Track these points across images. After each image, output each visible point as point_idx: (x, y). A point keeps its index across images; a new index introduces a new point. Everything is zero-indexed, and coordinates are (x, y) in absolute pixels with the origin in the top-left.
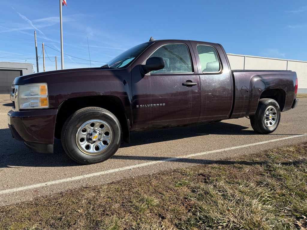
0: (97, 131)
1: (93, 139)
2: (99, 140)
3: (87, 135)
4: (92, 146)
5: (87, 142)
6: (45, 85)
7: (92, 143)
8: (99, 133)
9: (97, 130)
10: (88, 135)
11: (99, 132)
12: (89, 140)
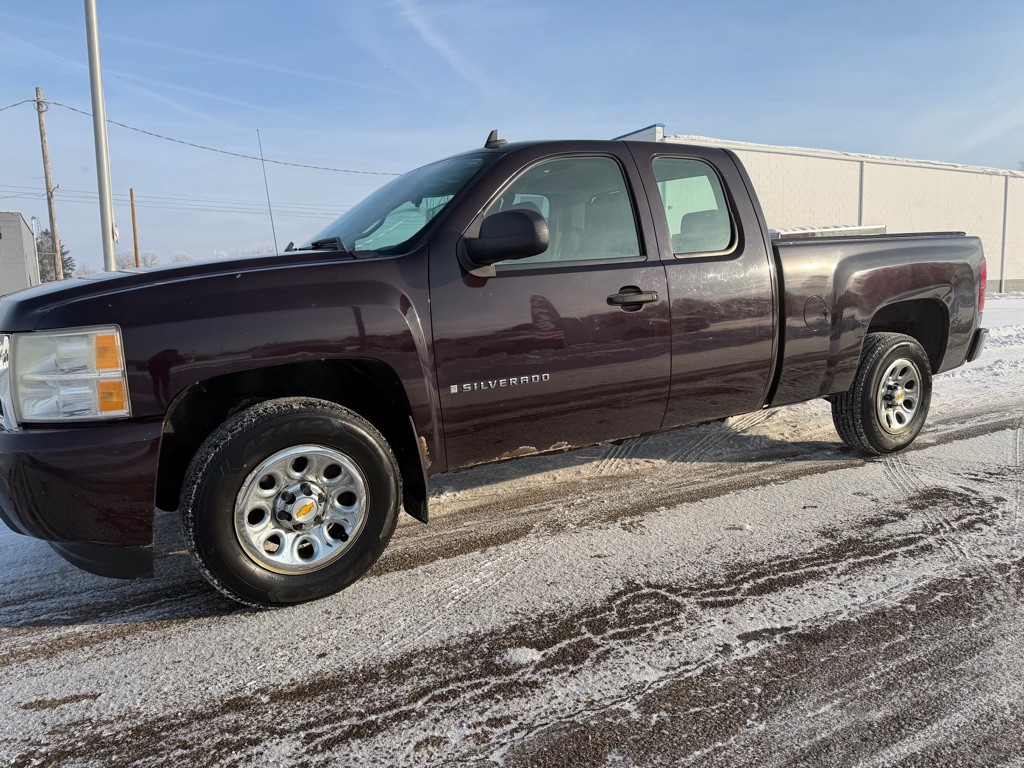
0: (313, 486)
1: (295, 516)
2: (318, 520)
3: (277, 498)
4: (288, 538)
5: (271, 525)
6: (113, 335)
7: (289, 530)
8: (320, 495)
9: (313, 482)
10: (280, 500)
11: (320, 491)
12: (282, 517)
